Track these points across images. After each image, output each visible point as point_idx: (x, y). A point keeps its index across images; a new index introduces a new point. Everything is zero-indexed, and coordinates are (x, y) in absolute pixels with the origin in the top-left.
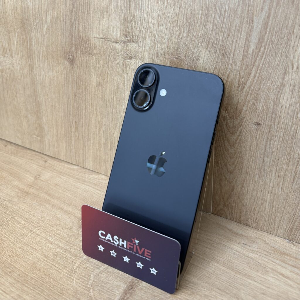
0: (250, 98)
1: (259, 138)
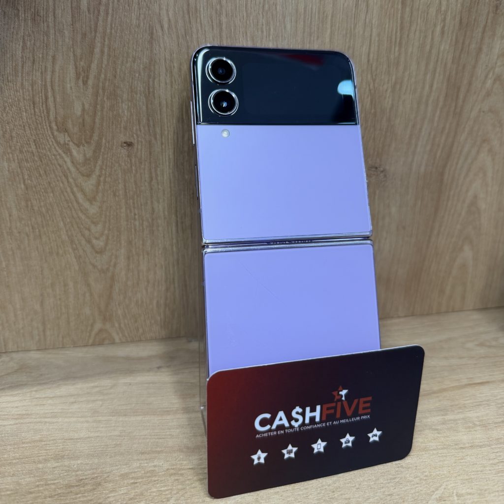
0: (103, 97)
1: (136, 171)
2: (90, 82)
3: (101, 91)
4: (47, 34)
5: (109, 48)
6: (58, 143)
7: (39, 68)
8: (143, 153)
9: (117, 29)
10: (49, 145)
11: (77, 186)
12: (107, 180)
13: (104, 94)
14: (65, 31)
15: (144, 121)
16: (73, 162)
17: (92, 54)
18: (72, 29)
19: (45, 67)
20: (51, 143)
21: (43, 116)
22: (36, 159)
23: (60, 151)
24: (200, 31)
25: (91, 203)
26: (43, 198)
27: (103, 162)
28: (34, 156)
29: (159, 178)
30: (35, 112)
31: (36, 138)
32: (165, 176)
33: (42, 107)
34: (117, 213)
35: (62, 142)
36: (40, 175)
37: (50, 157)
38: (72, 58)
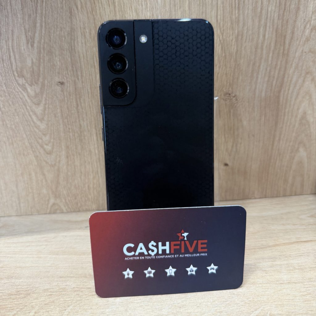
2: (35, 45)
3: (42, 50)
4: (7, 17)
5: (45, 23)
6: (19, 84)
7: (4, 38)
8: (71, 89)
9: (49, 11)
10: (14, 86)
11: (32, 111)
12: (50, 106)
13: (44, 52)
14: (18, 14)
15: (70, 68)
16: (28, 96)
17: (35, 28)
18: (22, 13)
19: (8, 37)
20: (15, 85)
21: (9, 68)
22: (7, 94)
23: (20, 89)
24: (101, 8)
25: (41, 122)
26: (12, 119)
27: (47, 96)
28: (5, 93)
29: (83, 105)
31: (6, 81)
32: (86, 103)
33: (8, 62)
34: (58, 128)
35: (21, 84)
36: (10, 105)
37: (15, 93)
38: (23, 31)
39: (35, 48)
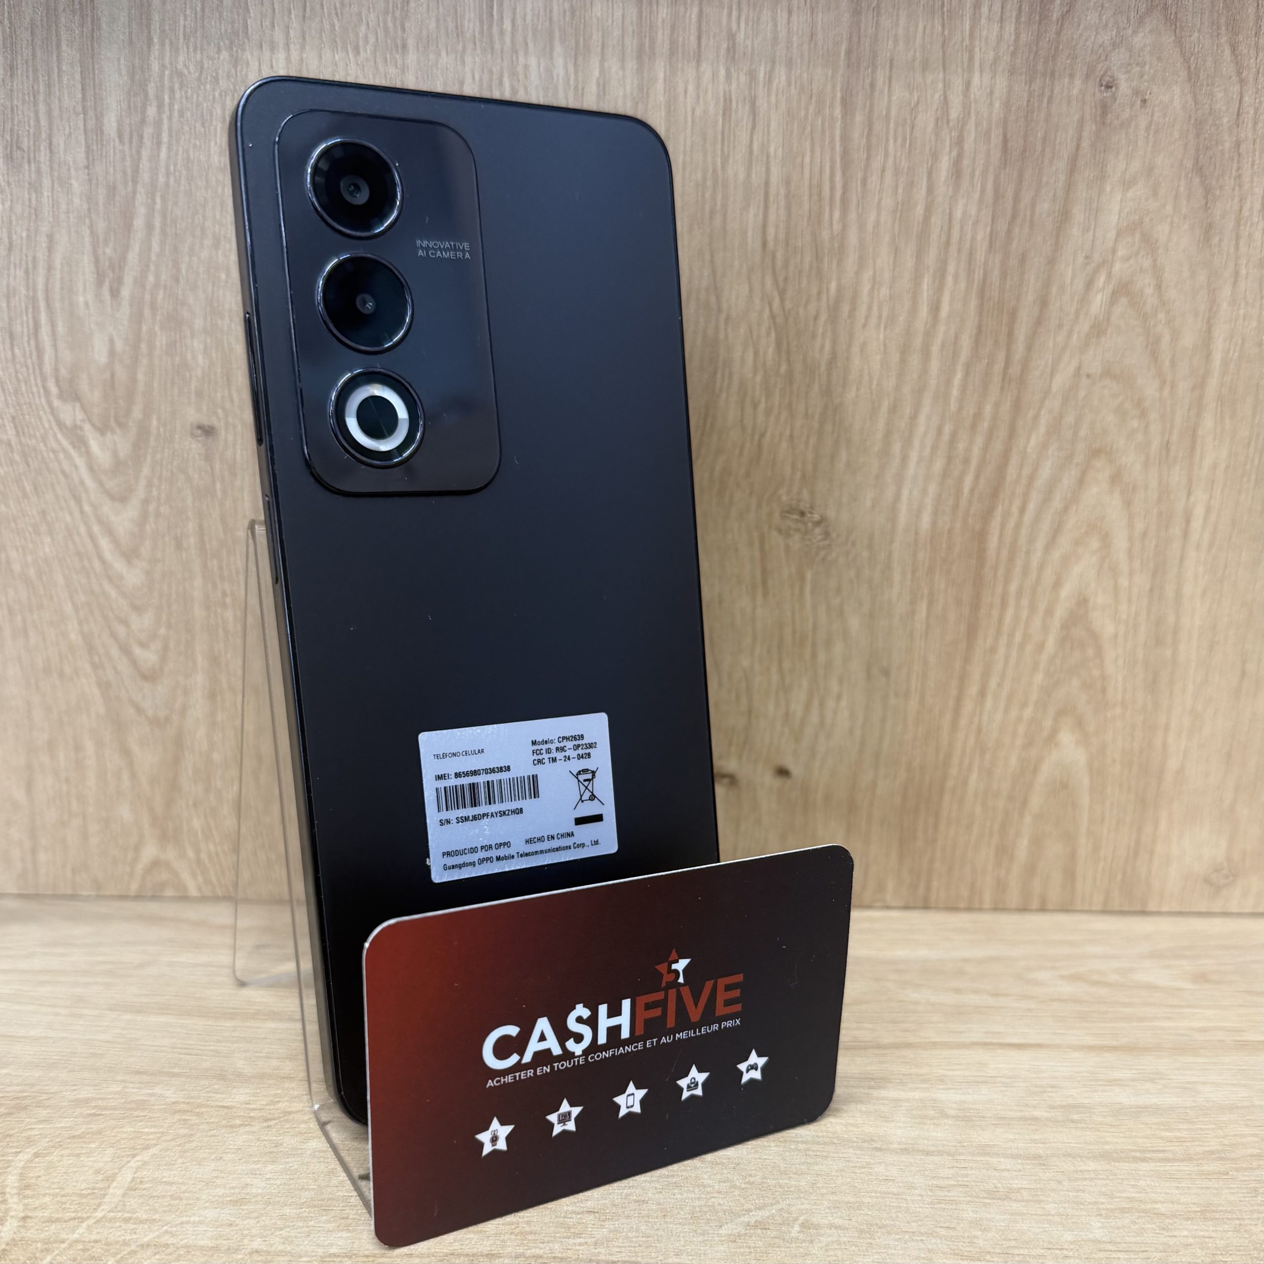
0: (153, 324)
2: (126, 292)
3: (147, 312)
4: (35, 187)
5: (164, 217)
6: (60, 424)
7: (21, 261)
8: (239, 451)
9: (180, 177)
10: (44, 428)
11: (100, 522)
12: (162, 509)
13: (154, 318)
14: (73, 182)
15: (240, 378)
16: (91, 469)
17: (129, 232)
18: (87, 177)
19: (34, 258)
20: (46, 425)
21: (29, 361)
22: (17, 458)
23: (65, 443)
25: (130, 563)
26: (30, 545)
27: (153, 470)
28: (12, 450)
30: (13, 355)
31: (16, 412)
33: (29, 344)
34: (184, 588)
35: (69, 423)
38: (87, 240)
39: (125, 303)
